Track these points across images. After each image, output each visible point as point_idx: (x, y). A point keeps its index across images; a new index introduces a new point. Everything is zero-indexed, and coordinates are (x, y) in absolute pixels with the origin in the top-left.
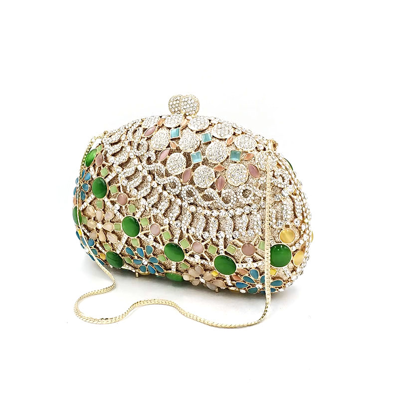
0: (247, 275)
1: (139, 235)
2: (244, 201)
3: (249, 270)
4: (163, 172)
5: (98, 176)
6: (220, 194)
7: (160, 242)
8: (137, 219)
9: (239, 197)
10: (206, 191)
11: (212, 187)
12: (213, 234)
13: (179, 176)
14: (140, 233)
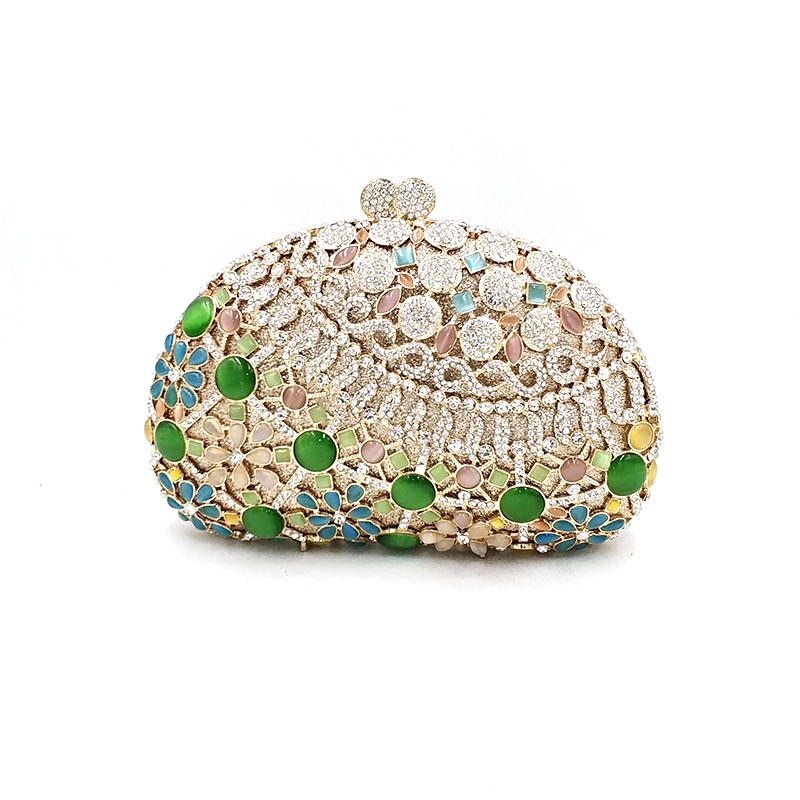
0: (563, 518)
1: (333, 467)
2: (563, 379)
3: (567, 509)
4: (392, 335)
5: (225, 354)
6: (515, 370)
7: (382, 474)
8: (331, 435)
9: (551, 372)
10: (486, 366)
11: (501, 356)
12: (502, 448)
13: (429, 342)
14: (336, 463)
